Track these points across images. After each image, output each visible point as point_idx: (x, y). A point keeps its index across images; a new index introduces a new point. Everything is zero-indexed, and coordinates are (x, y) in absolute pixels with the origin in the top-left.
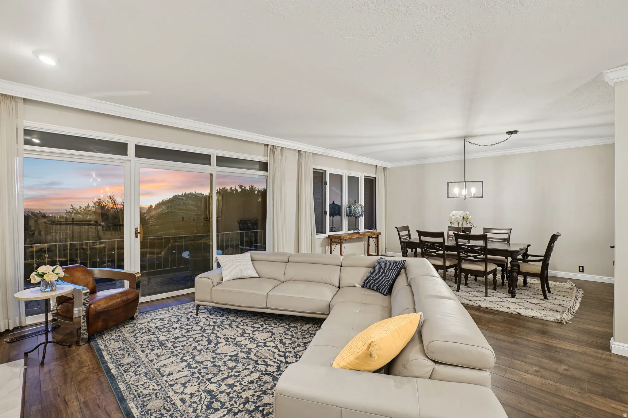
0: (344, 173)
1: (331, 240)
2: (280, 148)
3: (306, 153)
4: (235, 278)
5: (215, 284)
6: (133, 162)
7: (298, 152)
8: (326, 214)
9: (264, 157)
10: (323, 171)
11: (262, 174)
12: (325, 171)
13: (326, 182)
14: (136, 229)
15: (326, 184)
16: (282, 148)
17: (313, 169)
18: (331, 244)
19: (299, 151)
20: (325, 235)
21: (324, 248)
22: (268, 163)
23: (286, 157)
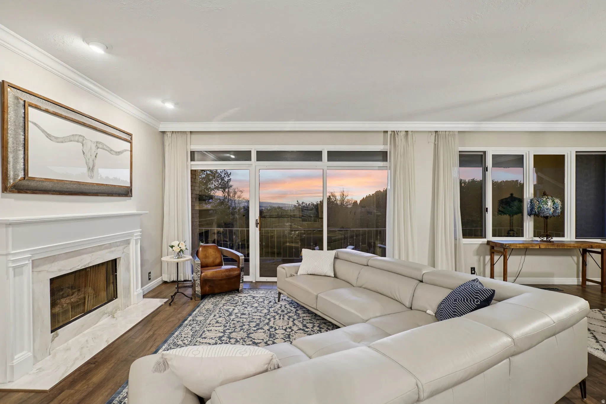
0: (527, 152)
1: (492, 248)
2: (404, 133)
3: (447, 133)
4: (309, 273)
5: (288, 275)
6: (254, 165)
7: (434, 134)
8: (487, 211)
9: (383, 146)
10: (482, 153)
11: (382, 166)
12: (485, 152)
13: (487, 168)
14: (257, 220)
15: (487, 170)
16: (407, 132)
17: (460, 152)
18: (492, 254)
19: (436, 132)
20: (485, 240)
21: (482, 258)
22: (387, 152)
23: (414, 142)
